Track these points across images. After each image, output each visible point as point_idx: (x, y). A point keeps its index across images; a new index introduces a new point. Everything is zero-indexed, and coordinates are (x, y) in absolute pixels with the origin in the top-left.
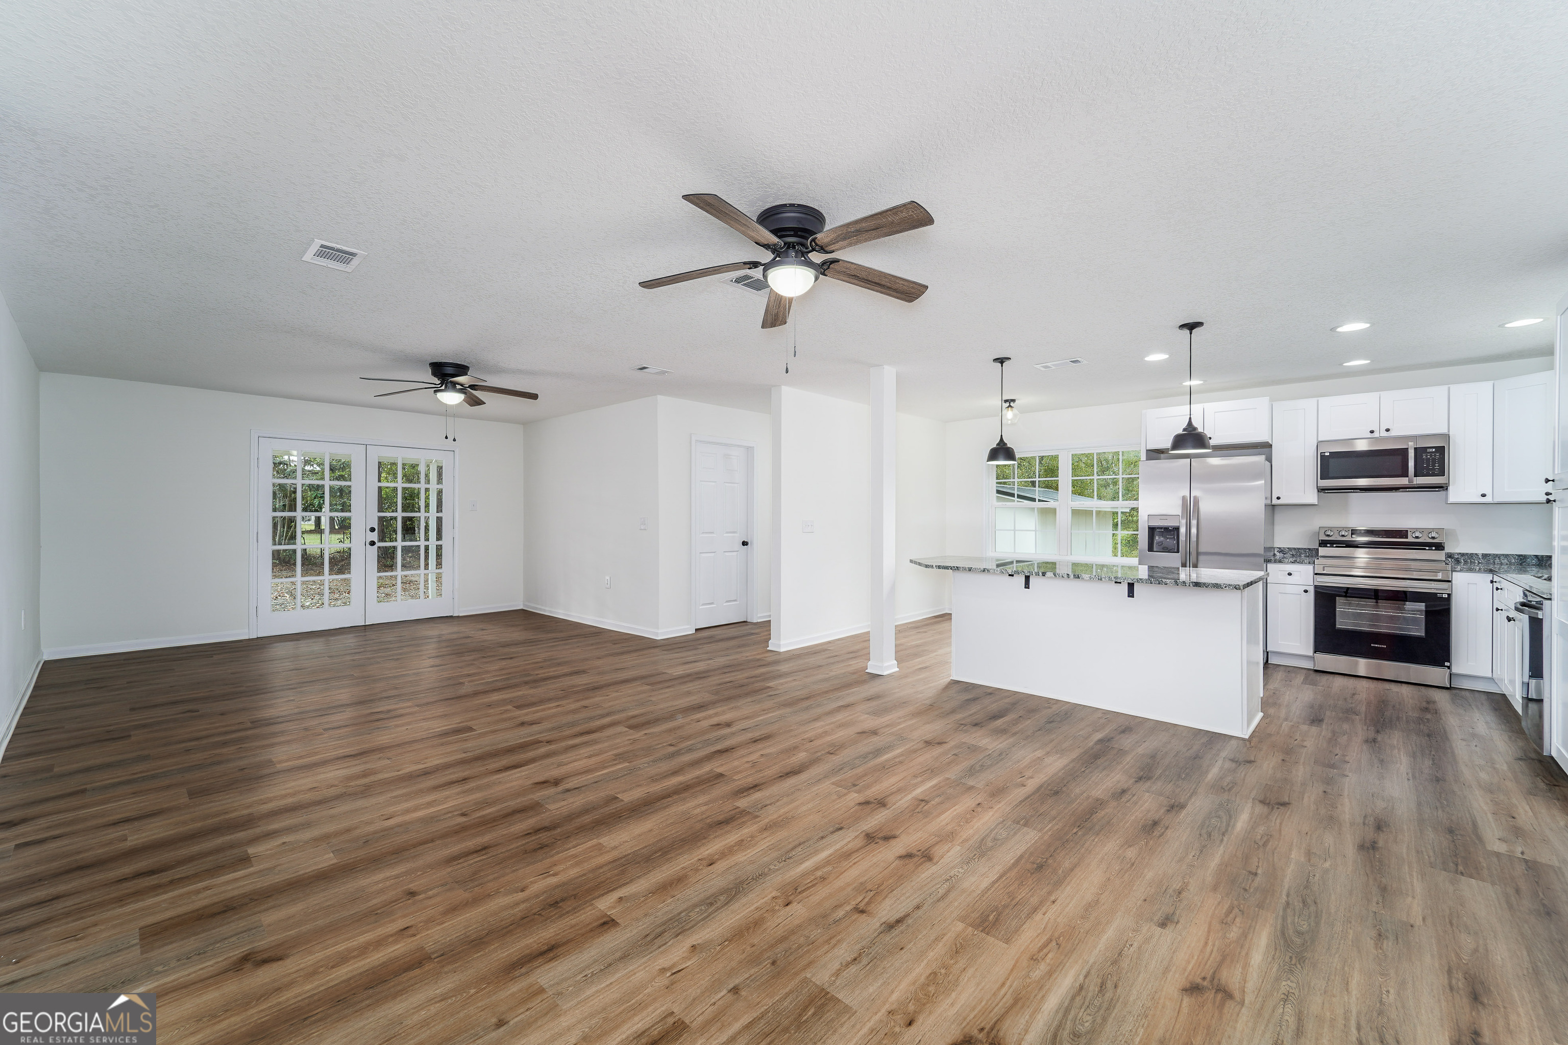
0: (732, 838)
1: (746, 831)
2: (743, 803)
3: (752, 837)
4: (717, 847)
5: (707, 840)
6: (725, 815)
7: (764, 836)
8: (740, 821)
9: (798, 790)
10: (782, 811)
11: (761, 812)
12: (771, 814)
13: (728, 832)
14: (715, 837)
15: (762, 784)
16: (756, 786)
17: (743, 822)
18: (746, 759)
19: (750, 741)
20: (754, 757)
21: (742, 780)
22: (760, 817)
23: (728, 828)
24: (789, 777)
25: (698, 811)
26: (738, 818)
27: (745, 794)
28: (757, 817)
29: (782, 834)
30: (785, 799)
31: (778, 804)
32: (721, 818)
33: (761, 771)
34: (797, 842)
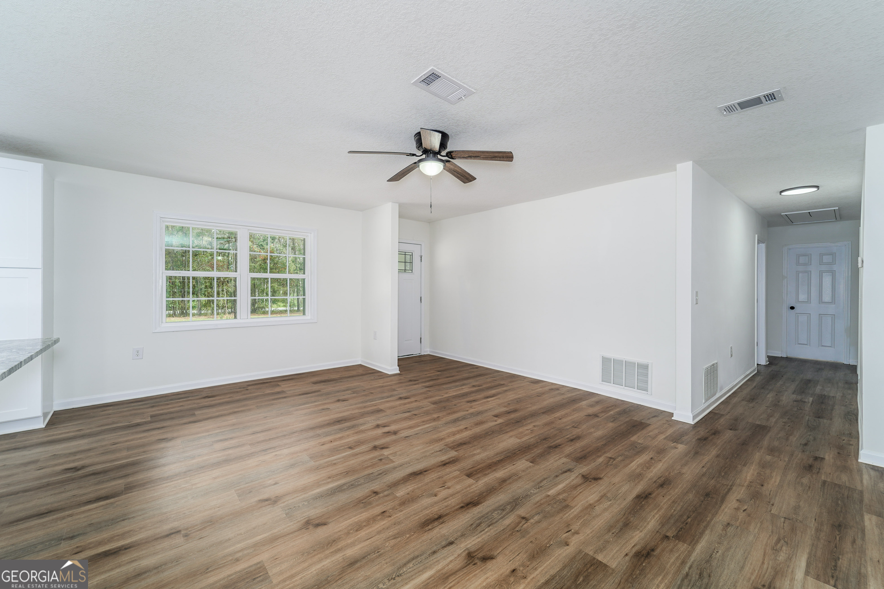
0: (458, 437)
1: (452, 439)
2: (453, 454)
3: (449, 436)
4: (465, 434)
5: (470, 437)
6: (462, 448)
7: (443, 436)
8: (455, 444)
9: (418, 460)
10: (431, 447)
11: (443, 448)
12: (437, 446)
13: (461, 439)
14: (466, 437)
15: (439, 466)
16: (444, 465)
17: (453, 443)
18: (450, 491)
19: (445, 518)
20: (443, 493)
21: (453, 471)
22: (444, 445)
23: (460, 441)
24: (421, 470)
25: (478, 451)
26: (455, 445)
27: (452, 459)
28: (445, 445)
29: (435, 436)
30: (428, 454)
31: (433, 451)
32: (465, 446)
33: (439, 478)
34: (429, 433)
